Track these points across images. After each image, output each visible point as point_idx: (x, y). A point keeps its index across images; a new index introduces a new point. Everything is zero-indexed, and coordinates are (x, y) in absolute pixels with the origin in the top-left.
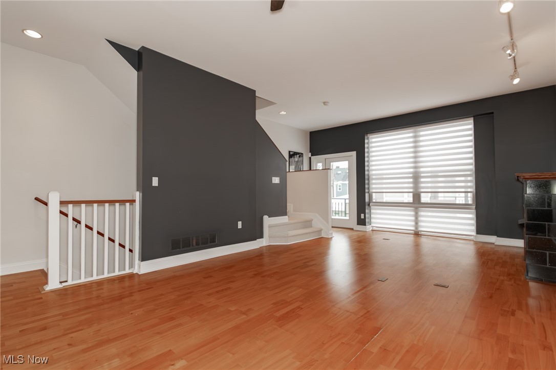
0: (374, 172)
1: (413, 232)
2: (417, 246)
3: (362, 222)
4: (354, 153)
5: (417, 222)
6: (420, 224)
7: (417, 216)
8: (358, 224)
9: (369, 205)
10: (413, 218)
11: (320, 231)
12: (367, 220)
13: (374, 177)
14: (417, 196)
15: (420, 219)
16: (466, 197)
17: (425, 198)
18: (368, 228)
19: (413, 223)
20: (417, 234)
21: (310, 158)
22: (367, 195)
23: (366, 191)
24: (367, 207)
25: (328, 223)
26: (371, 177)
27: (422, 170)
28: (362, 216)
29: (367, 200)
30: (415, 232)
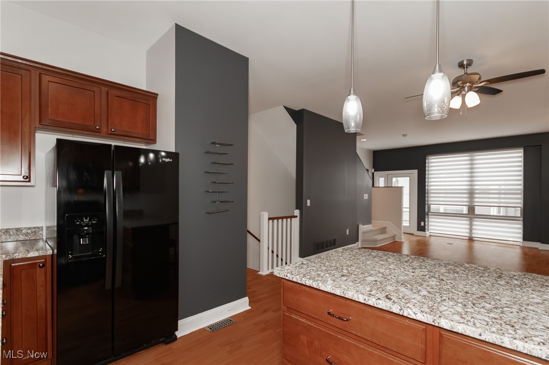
0: (432, 188)
1: (467, 238)
2: (471, 249)
3: (422, 228)
4: (416, 172)
5: (471, 229)
6: (474, 231)
7: (471, 225)
8: (418, 230)
9: (428, 215)
10: (468, 227)
11: (394, 237)
12: (426, 227)
13: (432, 191)
14: (471, 209)
15: (474, 227)
16: (516, 211)
17: (478, 211)
18: (427, 233)
19: (468, 231)
20: (471, 239)
21: (373, 173)
22: (426, 206)
23: (426, 203)
24: (426, 216)
25: (401, 230)
26: (429, 191)
27: (476, 187)
28: (422, 224)
29: (426, 210)
30: (469, 238)
